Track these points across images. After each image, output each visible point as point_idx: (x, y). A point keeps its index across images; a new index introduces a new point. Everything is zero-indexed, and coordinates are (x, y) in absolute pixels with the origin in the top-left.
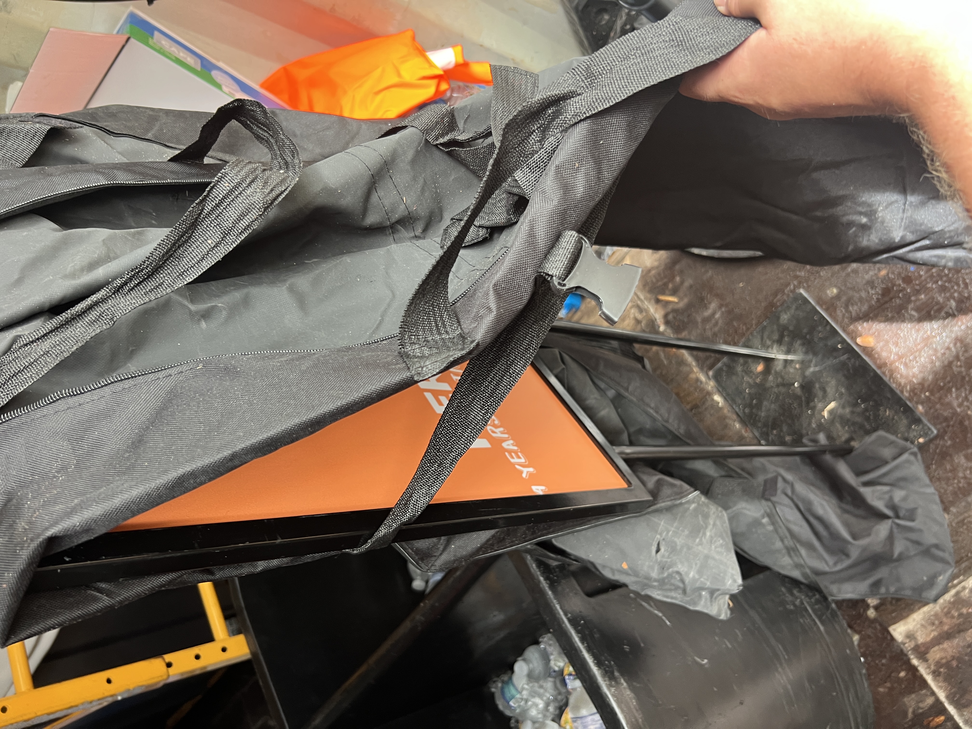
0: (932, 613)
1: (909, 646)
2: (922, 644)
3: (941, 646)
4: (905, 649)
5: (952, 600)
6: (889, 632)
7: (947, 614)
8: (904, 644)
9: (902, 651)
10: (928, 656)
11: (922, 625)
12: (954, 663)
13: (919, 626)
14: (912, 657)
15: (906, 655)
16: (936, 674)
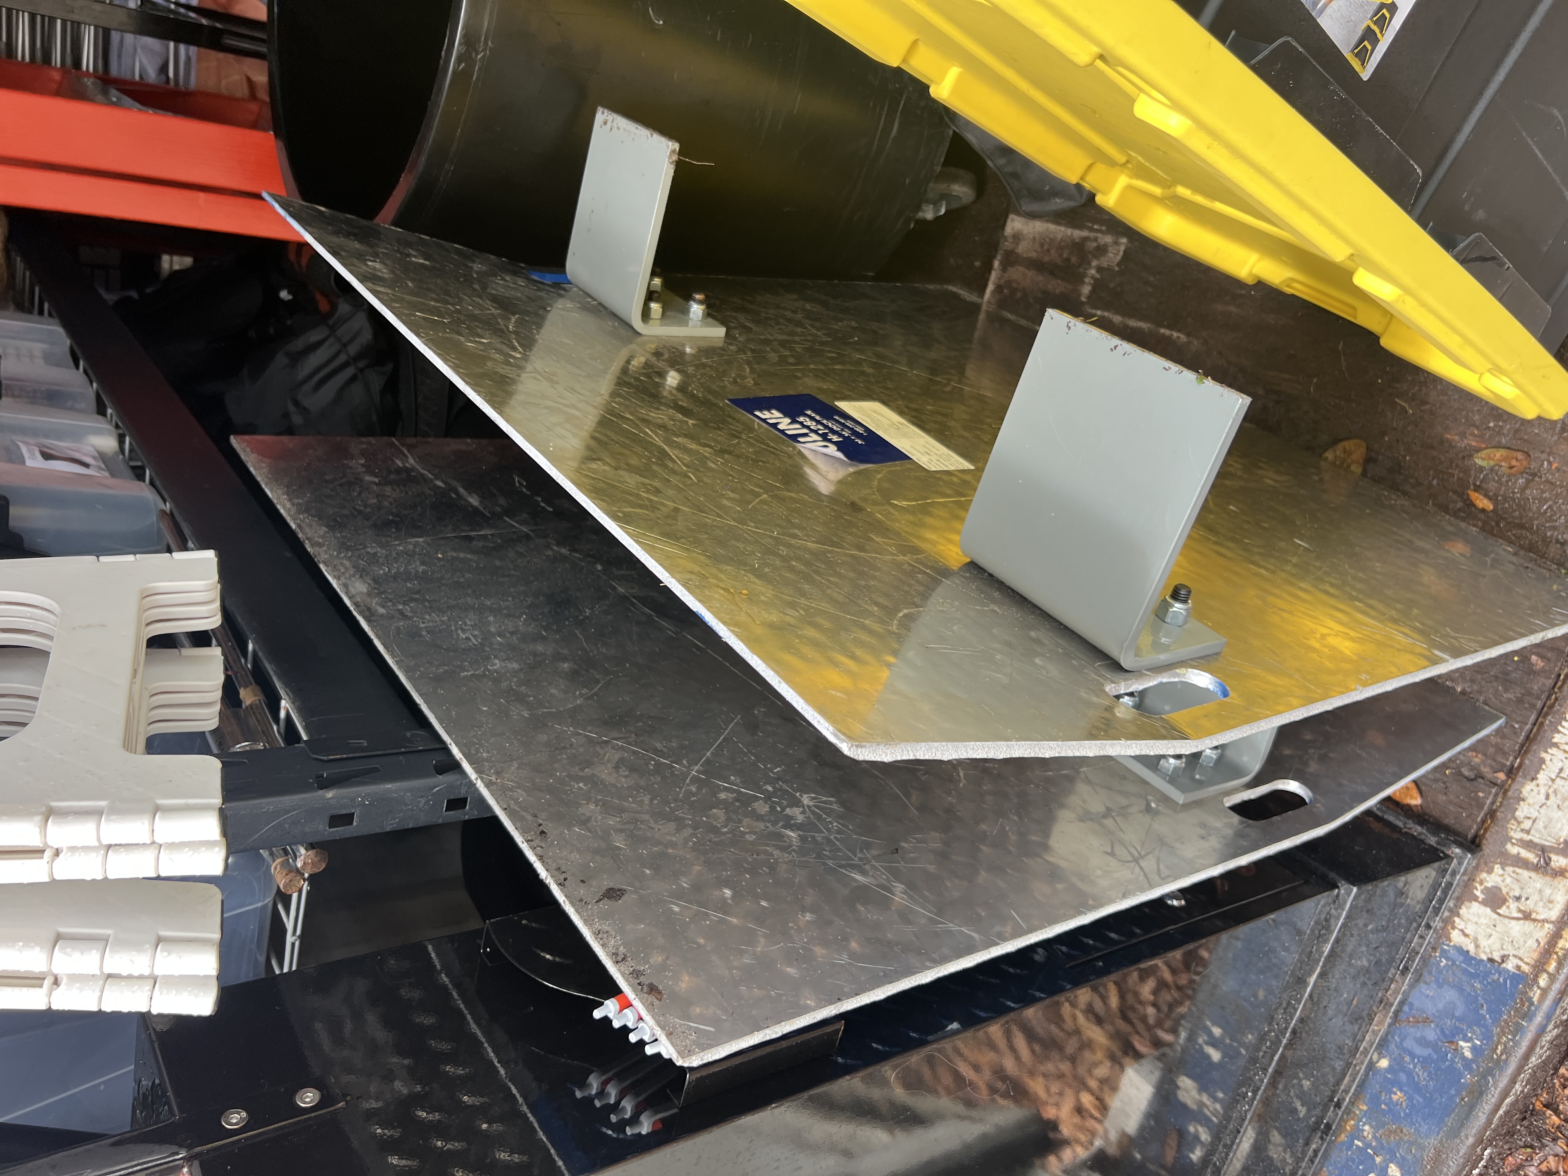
0: (1052, 236)
1: (1007, 245)
2: (1017, 254)
3: (1027, 271)
4: (1001, 245)
5: (1077, 241)
6: (1006, 217)
7: (1060, 248)
8: (1006, 240)
9: (998, 244)
10: (1010, 269)
11: (1034, 239)
12: (1019, 295)
13: (1031, 237)
14: (999, 257)
15: (996, 251)
16: (999, 288)
